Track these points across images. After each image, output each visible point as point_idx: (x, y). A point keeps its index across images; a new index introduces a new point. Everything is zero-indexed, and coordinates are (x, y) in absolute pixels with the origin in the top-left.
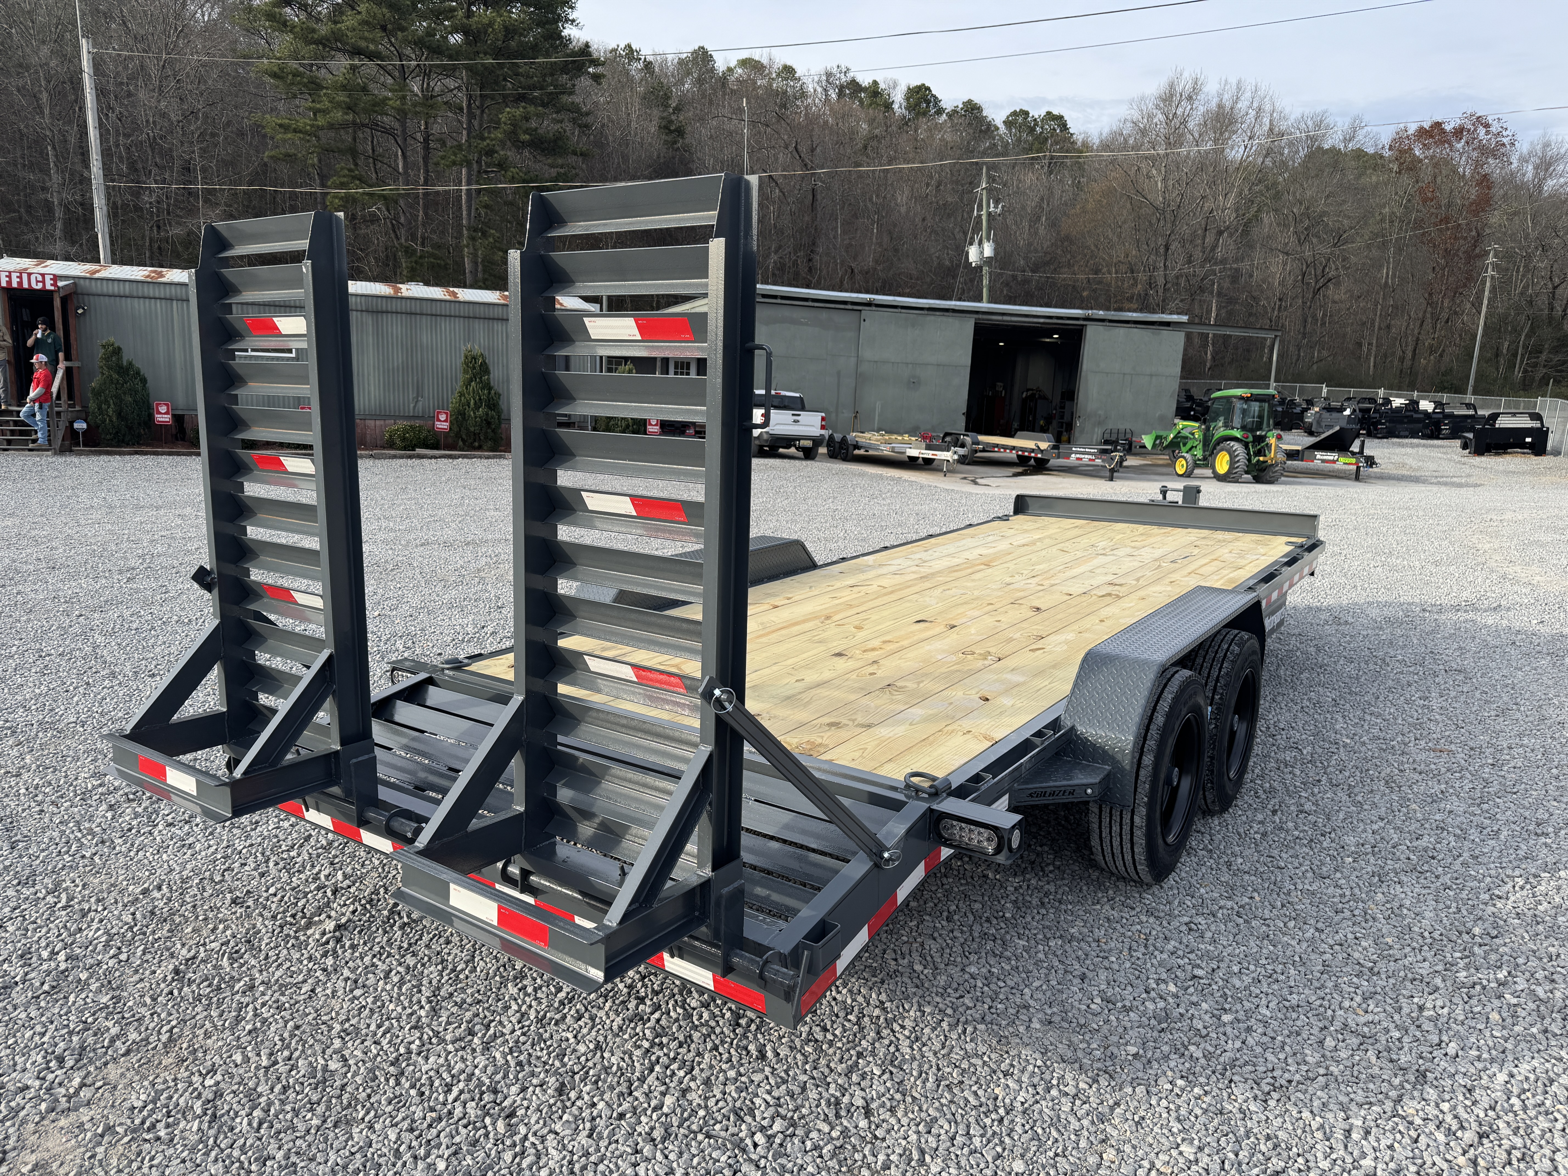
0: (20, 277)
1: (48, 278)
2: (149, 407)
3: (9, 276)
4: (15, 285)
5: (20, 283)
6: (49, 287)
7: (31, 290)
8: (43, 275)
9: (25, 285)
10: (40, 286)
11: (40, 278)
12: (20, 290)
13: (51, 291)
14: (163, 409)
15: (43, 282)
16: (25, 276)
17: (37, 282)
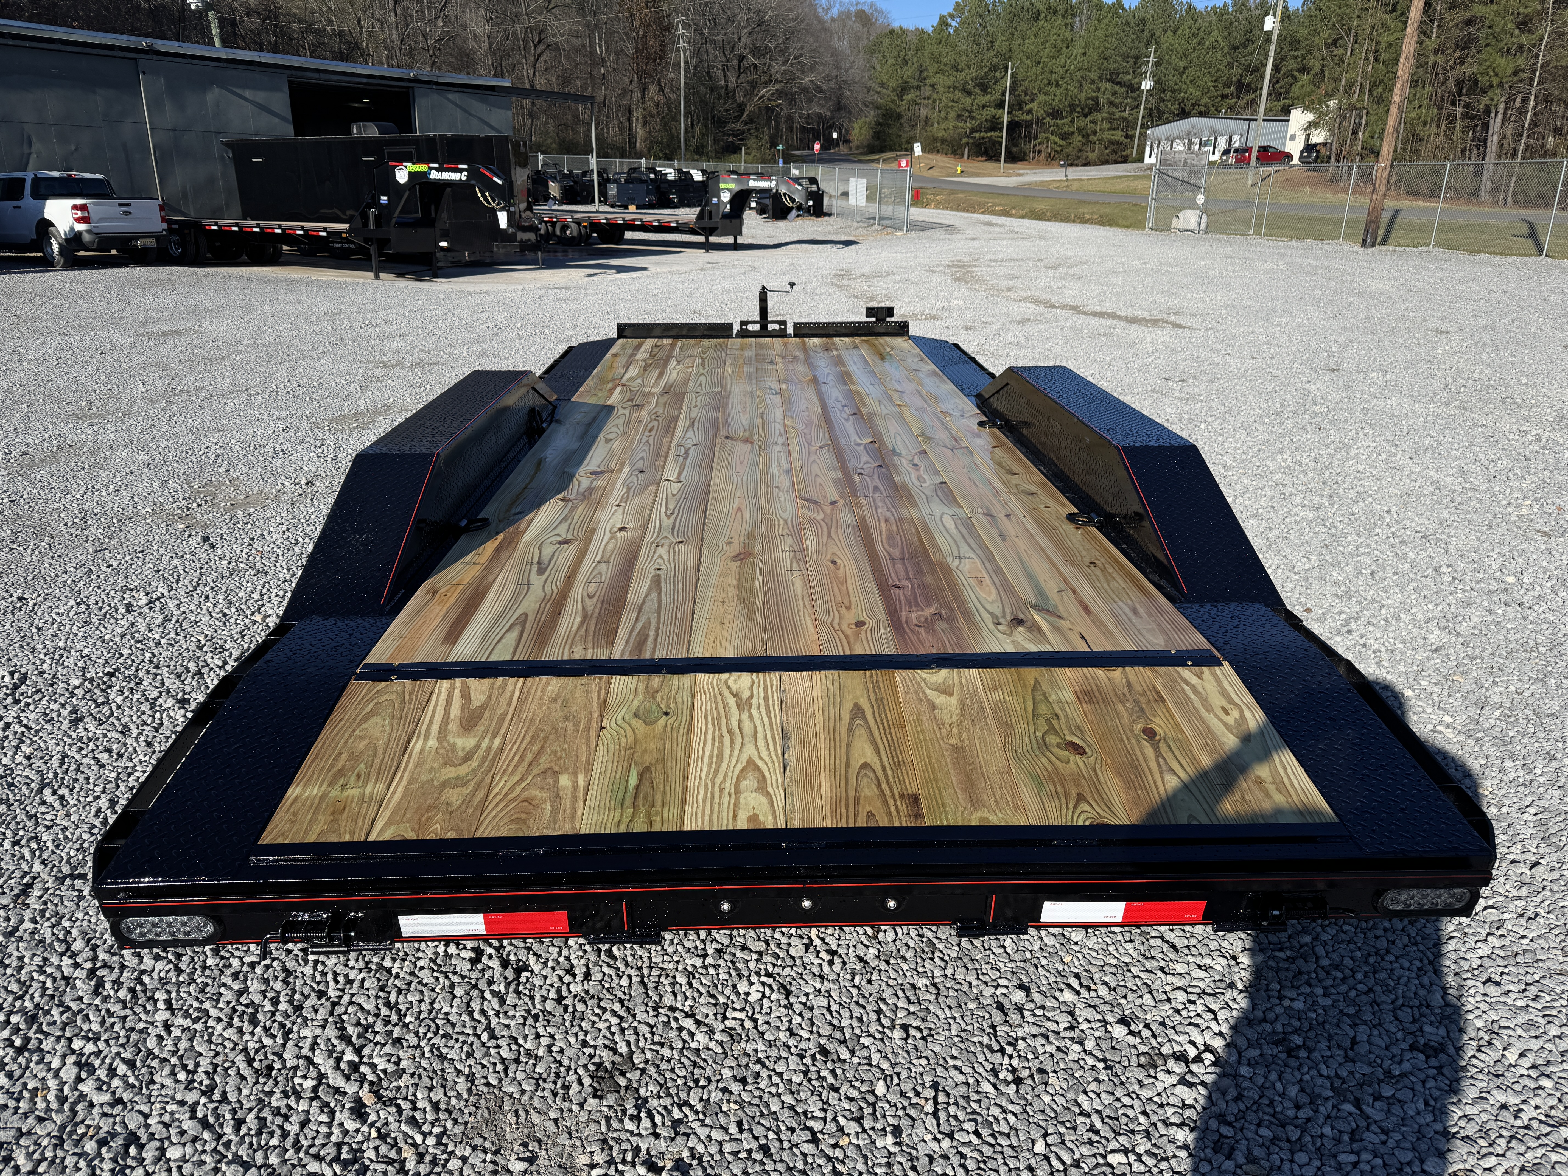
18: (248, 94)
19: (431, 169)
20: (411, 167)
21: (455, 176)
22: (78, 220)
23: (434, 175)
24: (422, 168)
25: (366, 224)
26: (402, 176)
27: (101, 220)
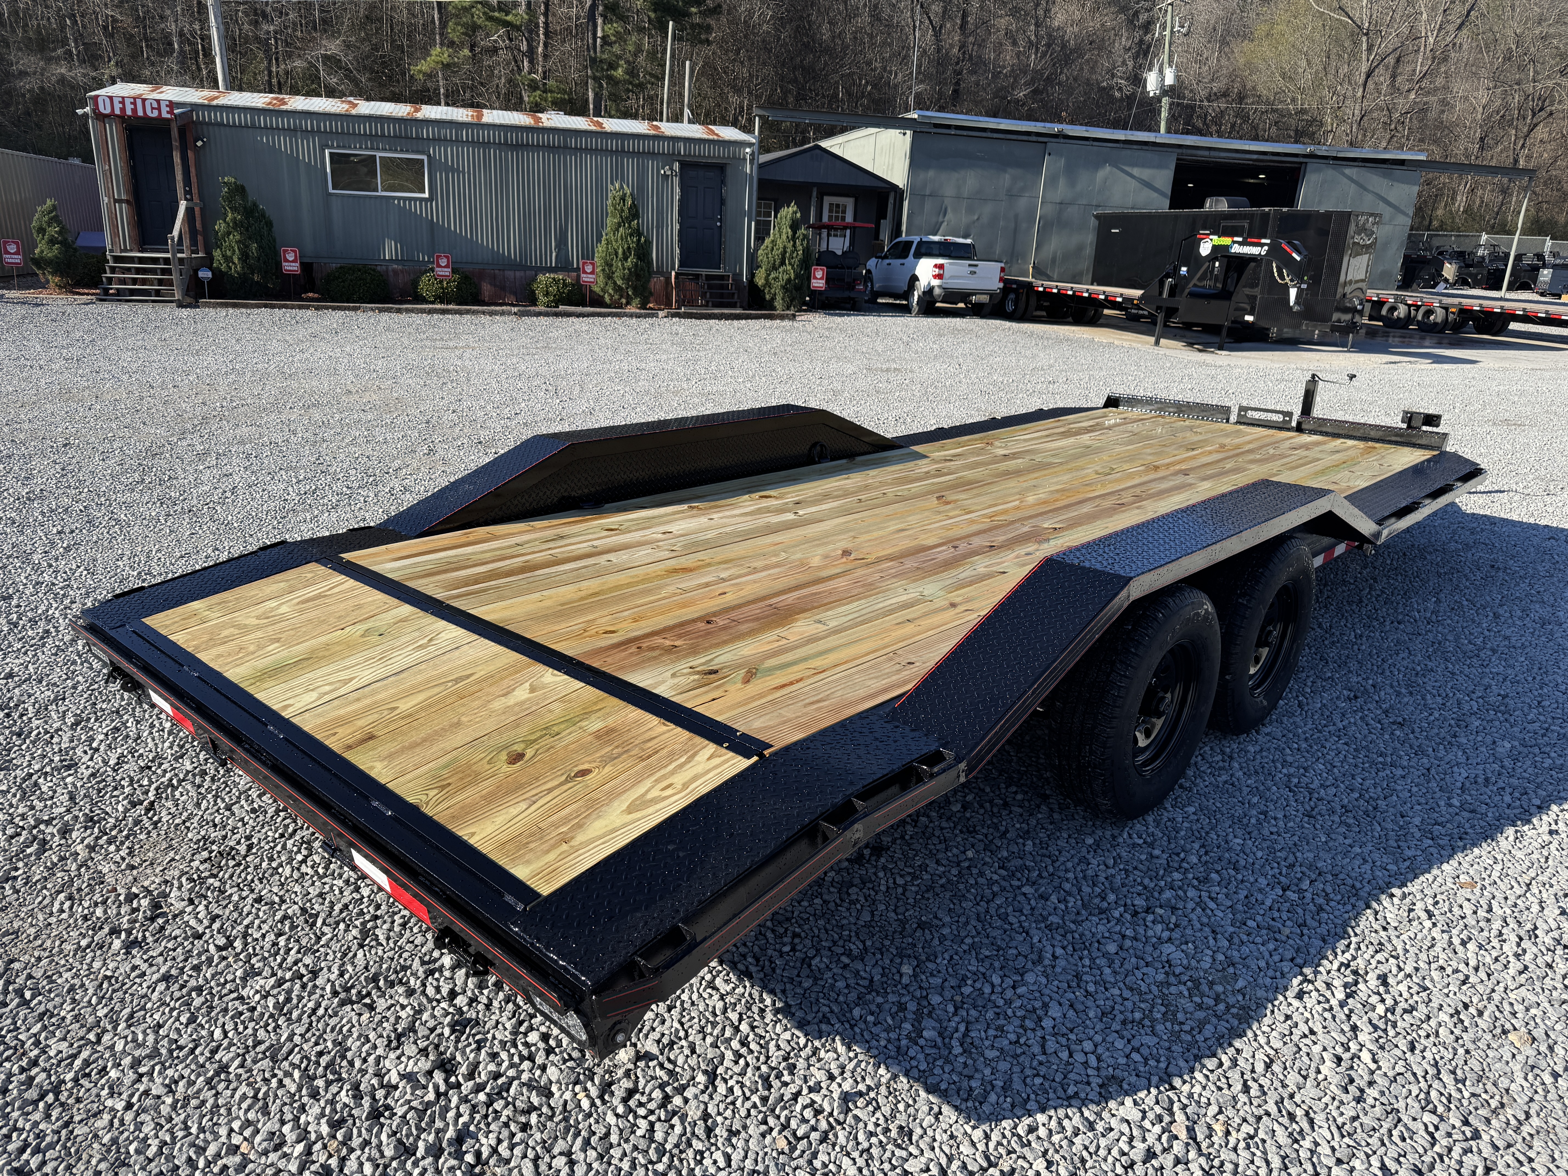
0: (134, 103)
1: (163, 104)
2: (276, 254)
3: (123, 102)
4: (129, 112)
5: (135, 110)
6: (165, 115)
7: (146, 119)
8: (158, 101)
9: (140, 113)
10: (155, 114)
11: (155, 105)
12: (135, 118)
13: (168, 120)
14: (291, 257)
15: (159, 109)
16: (139, 102)
17: (153, 109)
18: (1136, 171)
19: (1234, 242)
20: (1216, 240)
21: (1254, 250)
22: (935, 277)
23: (1236, 249)
24: (1226, 241)
25: (1161, 293)
26: (1205, 249)
27: (952, 277)
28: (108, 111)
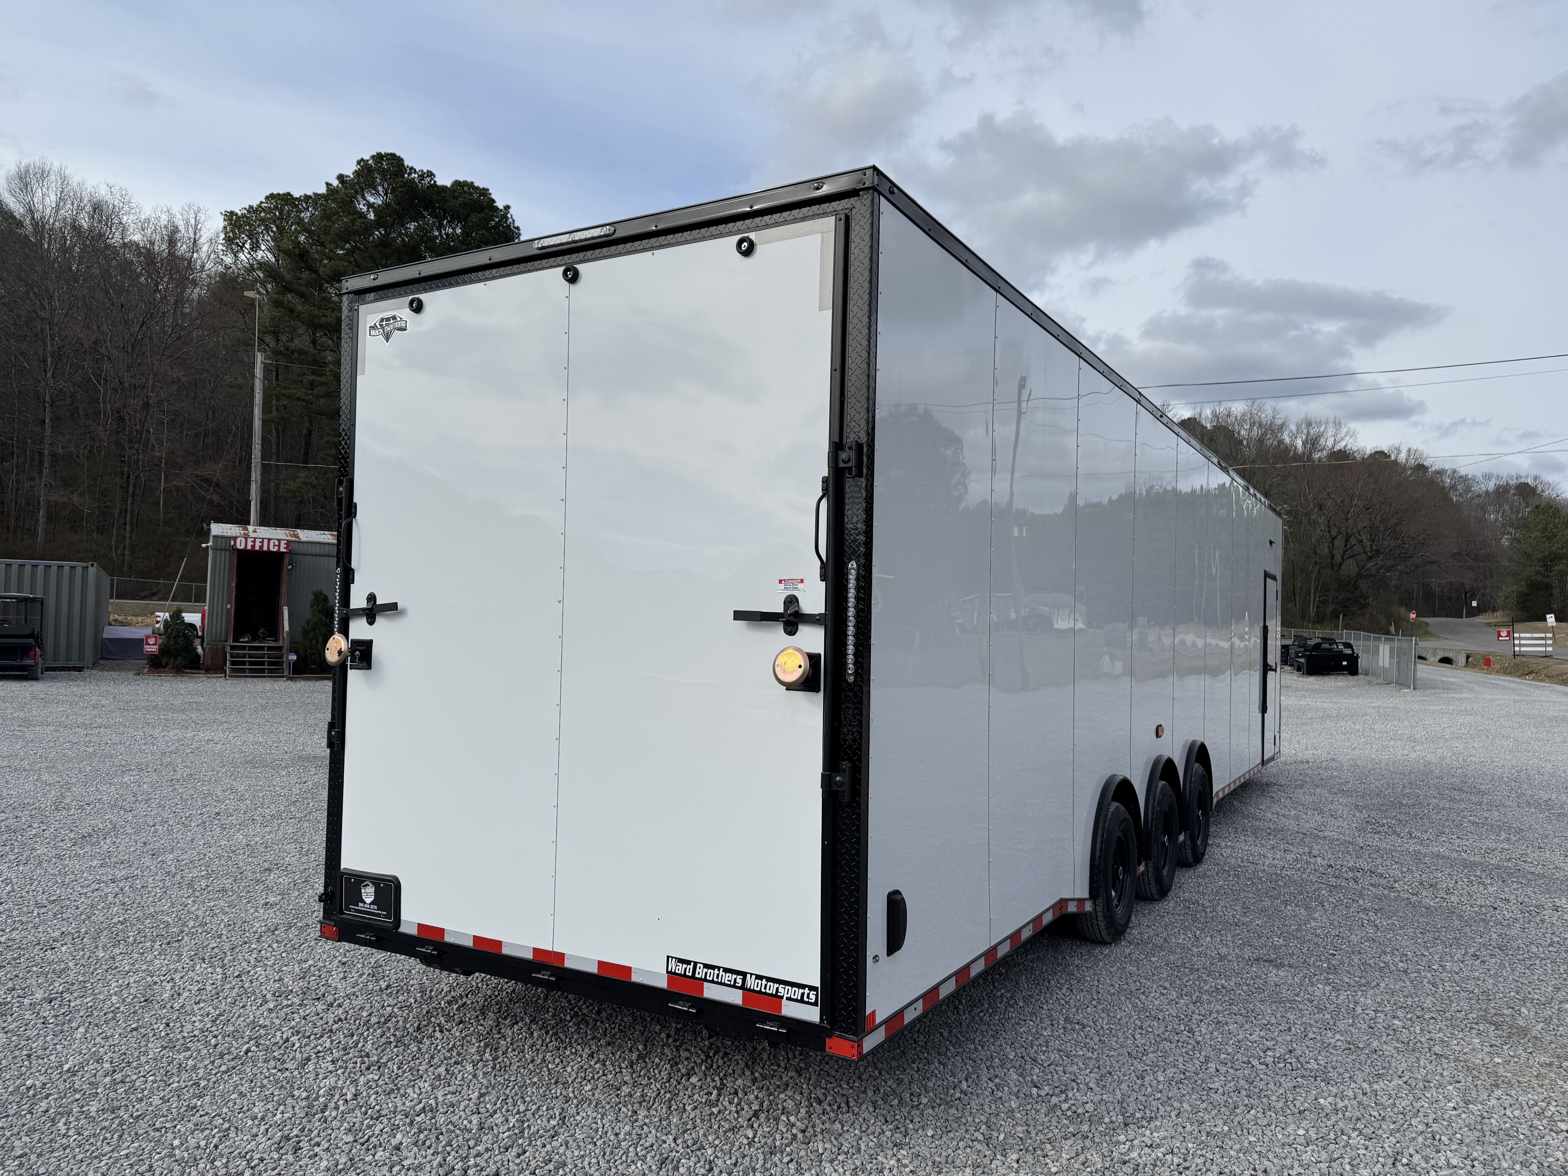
0: (262, 542)
1: (283, 543)
3: (254, 542)
4: (257, 548)
5: (261, 547)
6: (282, 550)
7: (269, 552)
8: (279, 541)
9: (265, 548)
10: (276, 549)
11: (277, 543)
12: (261, 552)
13: (283, 553)
15: (279, 546)
16: (266, 541)
17: (275, 545)
28: (243, 547)
